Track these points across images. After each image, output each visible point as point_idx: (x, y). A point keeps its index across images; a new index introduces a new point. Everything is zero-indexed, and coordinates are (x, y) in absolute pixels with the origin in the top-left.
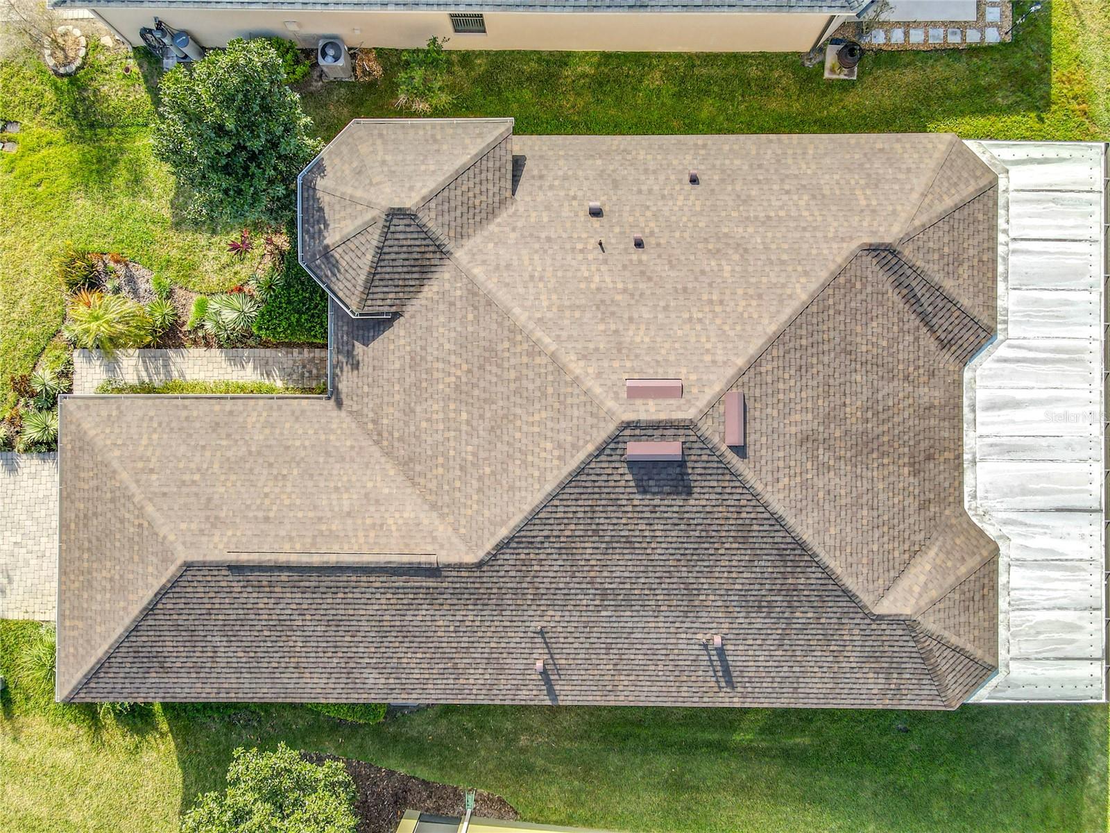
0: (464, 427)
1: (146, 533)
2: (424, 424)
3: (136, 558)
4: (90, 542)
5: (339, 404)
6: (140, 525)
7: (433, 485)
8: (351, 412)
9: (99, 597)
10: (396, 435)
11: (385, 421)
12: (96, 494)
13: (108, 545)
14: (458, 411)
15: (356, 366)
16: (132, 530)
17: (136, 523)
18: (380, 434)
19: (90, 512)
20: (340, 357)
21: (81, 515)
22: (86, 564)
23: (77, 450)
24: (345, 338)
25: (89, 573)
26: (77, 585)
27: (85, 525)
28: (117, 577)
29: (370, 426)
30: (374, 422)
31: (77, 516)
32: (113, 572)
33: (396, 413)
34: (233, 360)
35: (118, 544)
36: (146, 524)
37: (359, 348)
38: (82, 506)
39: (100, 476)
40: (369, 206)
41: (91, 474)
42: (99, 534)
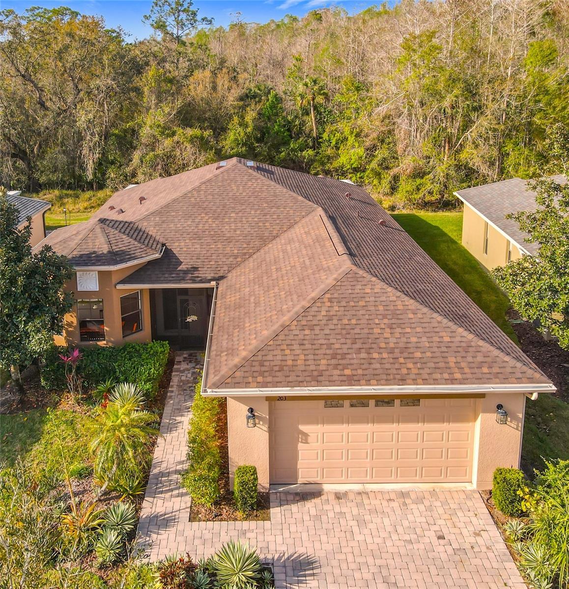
0: (240, 215)
1: (336, 295)
2: (238, 232)
3: (362, 303)
4: (359, 350)
5: (222, 278)
6: (330, 300)
7: (278, 228)
8: (229, 271)
9: (414, 340)
10: (245, 246)
11: (236, 251)
12: (308, 346)
13: (357, 331)
14: (230, 218)
15: (195, 269)
16: (336, 308)
17: (329, 304)
18: (245, 254)
19: (328, 352)
20: (188, 278)
21: (333, 362)
22: (385, 355)
23: (263, 369)
24: (174, 275)
25: (391, 351)
26: (410, 365)
27: (344, 356)
28: (386, 321)
29: (239, 259)
30: (236, 257)
31: (336, 367)
32: (383, 326)
33: (230, 246)
34: (171, 428)
35: (354, 322)
36: (328, 296)
37: (183, 267)
38: (323, 362)
39: (288, 342)
40: (92, 230)
41: (287, 352)
42: (349, 341)
